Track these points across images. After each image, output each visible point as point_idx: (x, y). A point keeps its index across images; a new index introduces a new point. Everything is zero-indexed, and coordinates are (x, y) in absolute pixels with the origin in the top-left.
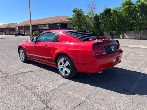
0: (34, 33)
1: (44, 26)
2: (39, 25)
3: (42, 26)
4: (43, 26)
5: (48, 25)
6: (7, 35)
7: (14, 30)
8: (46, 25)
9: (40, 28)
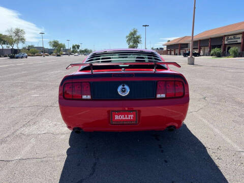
0: (212, 52)
1: (234, 37)
2: (225, 36)
3: (230, 37)
4: (232, 37)
5: (241, 36)
6: (177, 55)
7: (187, 47)
8: (238, 36)
9: (226, 43)
